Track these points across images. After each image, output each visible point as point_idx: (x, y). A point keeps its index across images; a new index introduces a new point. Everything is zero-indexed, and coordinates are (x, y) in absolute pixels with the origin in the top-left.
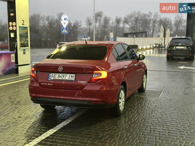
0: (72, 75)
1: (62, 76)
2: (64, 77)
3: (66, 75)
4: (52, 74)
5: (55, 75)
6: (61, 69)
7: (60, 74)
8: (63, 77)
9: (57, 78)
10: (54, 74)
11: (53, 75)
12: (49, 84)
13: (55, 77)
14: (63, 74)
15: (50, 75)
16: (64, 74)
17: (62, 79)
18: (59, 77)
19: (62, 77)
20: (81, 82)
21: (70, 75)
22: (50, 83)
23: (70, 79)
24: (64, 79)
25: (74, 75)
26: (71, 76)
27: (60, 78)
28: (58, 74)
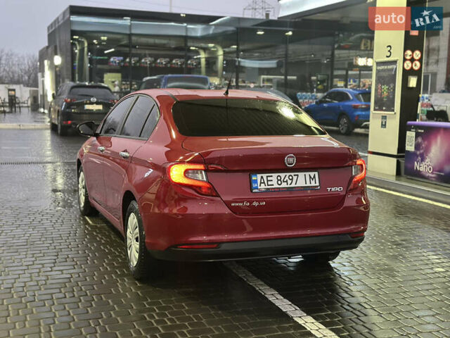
0: (312, 174)
1: (287, 178)
2: (292, 179)
3: (298, 175)
4: (259, 176)
5: (269, 179)
6: (290, 160)
7: (283, 175)
8: (289, 182)
9: (276, 186)
10: (265, 176)
11: (262, 177)
12: (255, 204)
13: (270, 183)
14: (288, 174)
15: (254, 178)
16: (292, 174)
17: (289, 186)
18: (279, 182)
19: (287, 181)
20: (333, 189)
21: (307, 174)
22: (259, 200)
23: (308, 184)
24: (293, 185)
25: (316, 173)
26: (310, 177)
27: (284, 185)
28: (275, 175)
